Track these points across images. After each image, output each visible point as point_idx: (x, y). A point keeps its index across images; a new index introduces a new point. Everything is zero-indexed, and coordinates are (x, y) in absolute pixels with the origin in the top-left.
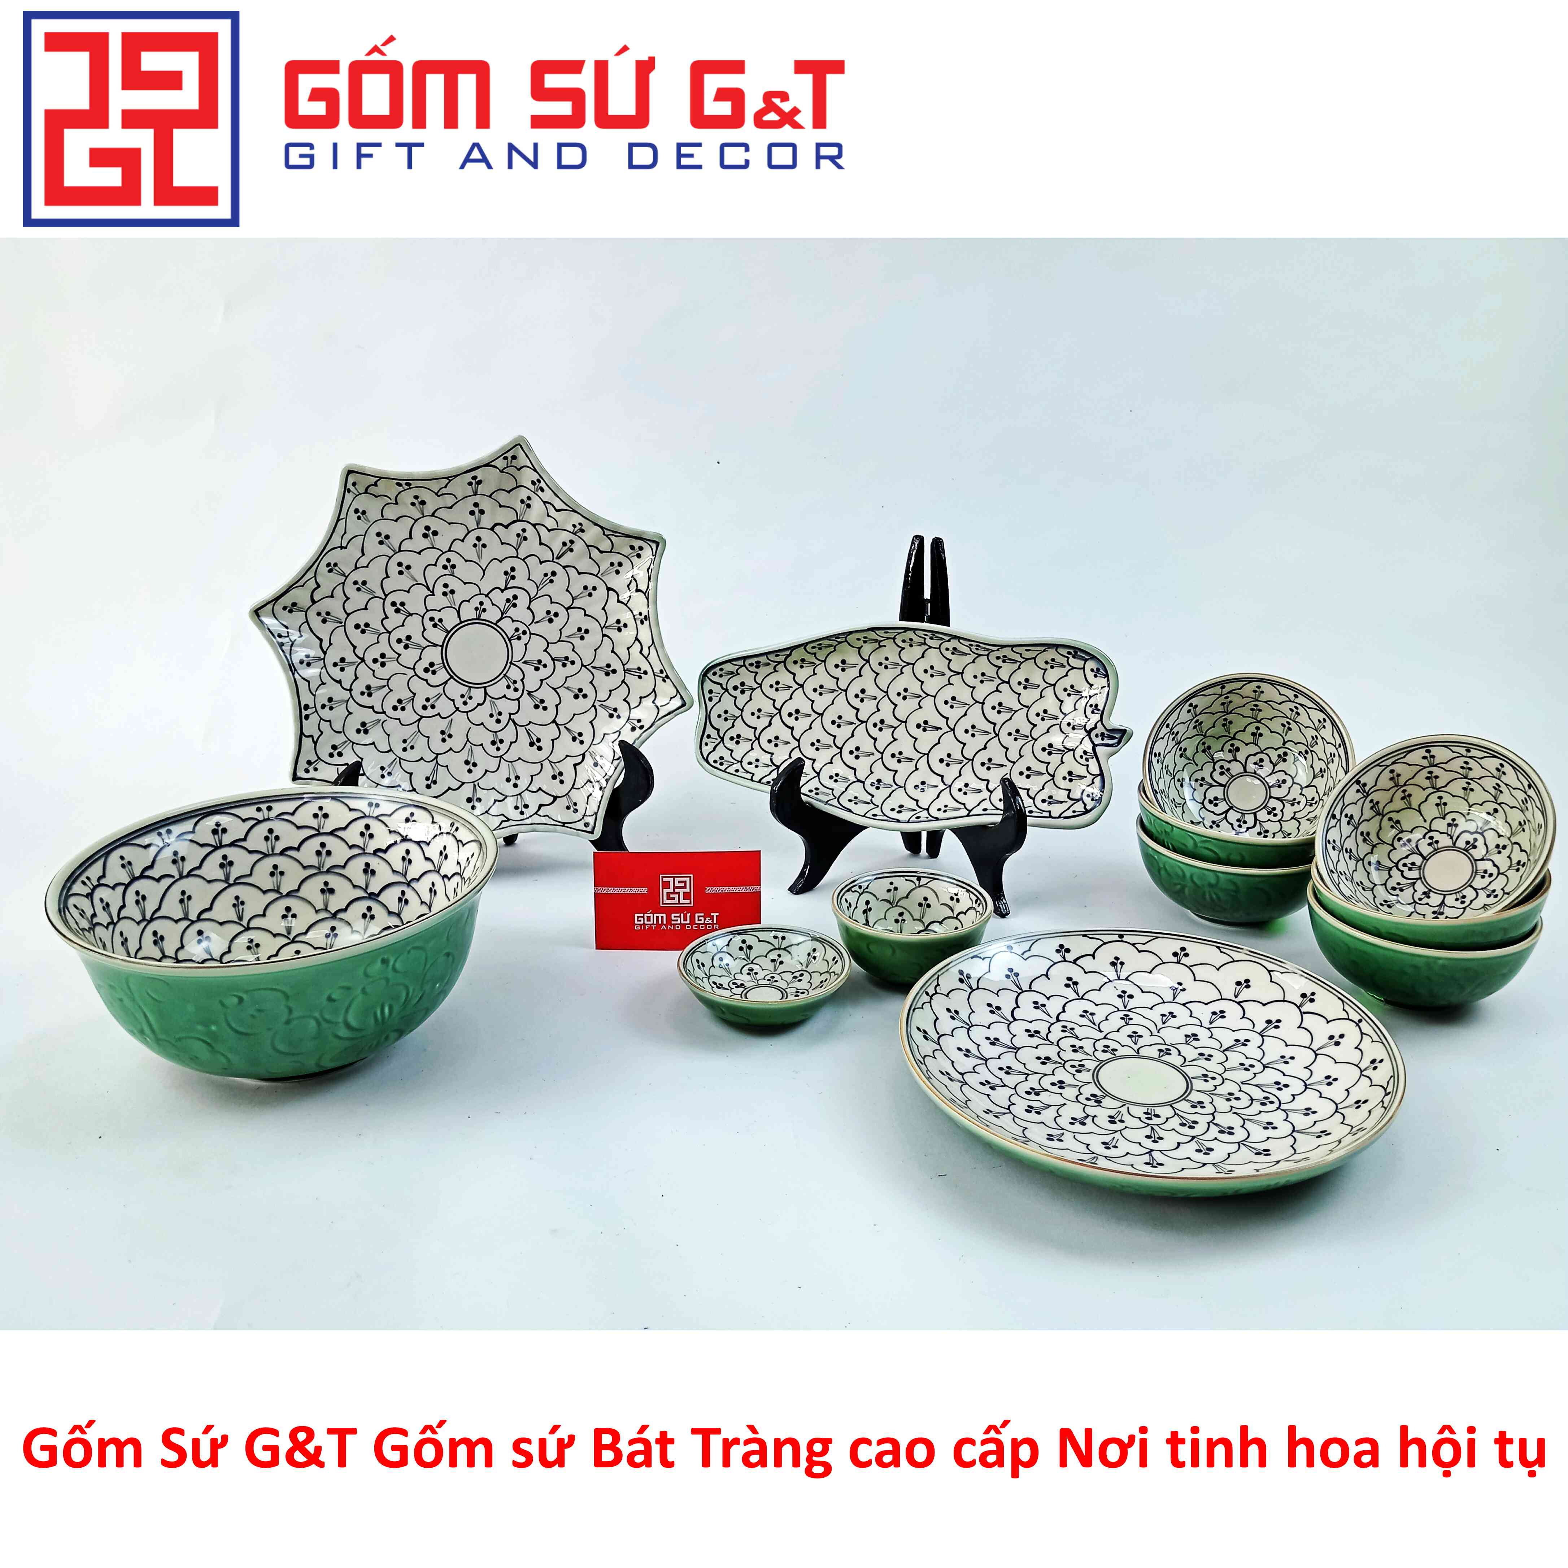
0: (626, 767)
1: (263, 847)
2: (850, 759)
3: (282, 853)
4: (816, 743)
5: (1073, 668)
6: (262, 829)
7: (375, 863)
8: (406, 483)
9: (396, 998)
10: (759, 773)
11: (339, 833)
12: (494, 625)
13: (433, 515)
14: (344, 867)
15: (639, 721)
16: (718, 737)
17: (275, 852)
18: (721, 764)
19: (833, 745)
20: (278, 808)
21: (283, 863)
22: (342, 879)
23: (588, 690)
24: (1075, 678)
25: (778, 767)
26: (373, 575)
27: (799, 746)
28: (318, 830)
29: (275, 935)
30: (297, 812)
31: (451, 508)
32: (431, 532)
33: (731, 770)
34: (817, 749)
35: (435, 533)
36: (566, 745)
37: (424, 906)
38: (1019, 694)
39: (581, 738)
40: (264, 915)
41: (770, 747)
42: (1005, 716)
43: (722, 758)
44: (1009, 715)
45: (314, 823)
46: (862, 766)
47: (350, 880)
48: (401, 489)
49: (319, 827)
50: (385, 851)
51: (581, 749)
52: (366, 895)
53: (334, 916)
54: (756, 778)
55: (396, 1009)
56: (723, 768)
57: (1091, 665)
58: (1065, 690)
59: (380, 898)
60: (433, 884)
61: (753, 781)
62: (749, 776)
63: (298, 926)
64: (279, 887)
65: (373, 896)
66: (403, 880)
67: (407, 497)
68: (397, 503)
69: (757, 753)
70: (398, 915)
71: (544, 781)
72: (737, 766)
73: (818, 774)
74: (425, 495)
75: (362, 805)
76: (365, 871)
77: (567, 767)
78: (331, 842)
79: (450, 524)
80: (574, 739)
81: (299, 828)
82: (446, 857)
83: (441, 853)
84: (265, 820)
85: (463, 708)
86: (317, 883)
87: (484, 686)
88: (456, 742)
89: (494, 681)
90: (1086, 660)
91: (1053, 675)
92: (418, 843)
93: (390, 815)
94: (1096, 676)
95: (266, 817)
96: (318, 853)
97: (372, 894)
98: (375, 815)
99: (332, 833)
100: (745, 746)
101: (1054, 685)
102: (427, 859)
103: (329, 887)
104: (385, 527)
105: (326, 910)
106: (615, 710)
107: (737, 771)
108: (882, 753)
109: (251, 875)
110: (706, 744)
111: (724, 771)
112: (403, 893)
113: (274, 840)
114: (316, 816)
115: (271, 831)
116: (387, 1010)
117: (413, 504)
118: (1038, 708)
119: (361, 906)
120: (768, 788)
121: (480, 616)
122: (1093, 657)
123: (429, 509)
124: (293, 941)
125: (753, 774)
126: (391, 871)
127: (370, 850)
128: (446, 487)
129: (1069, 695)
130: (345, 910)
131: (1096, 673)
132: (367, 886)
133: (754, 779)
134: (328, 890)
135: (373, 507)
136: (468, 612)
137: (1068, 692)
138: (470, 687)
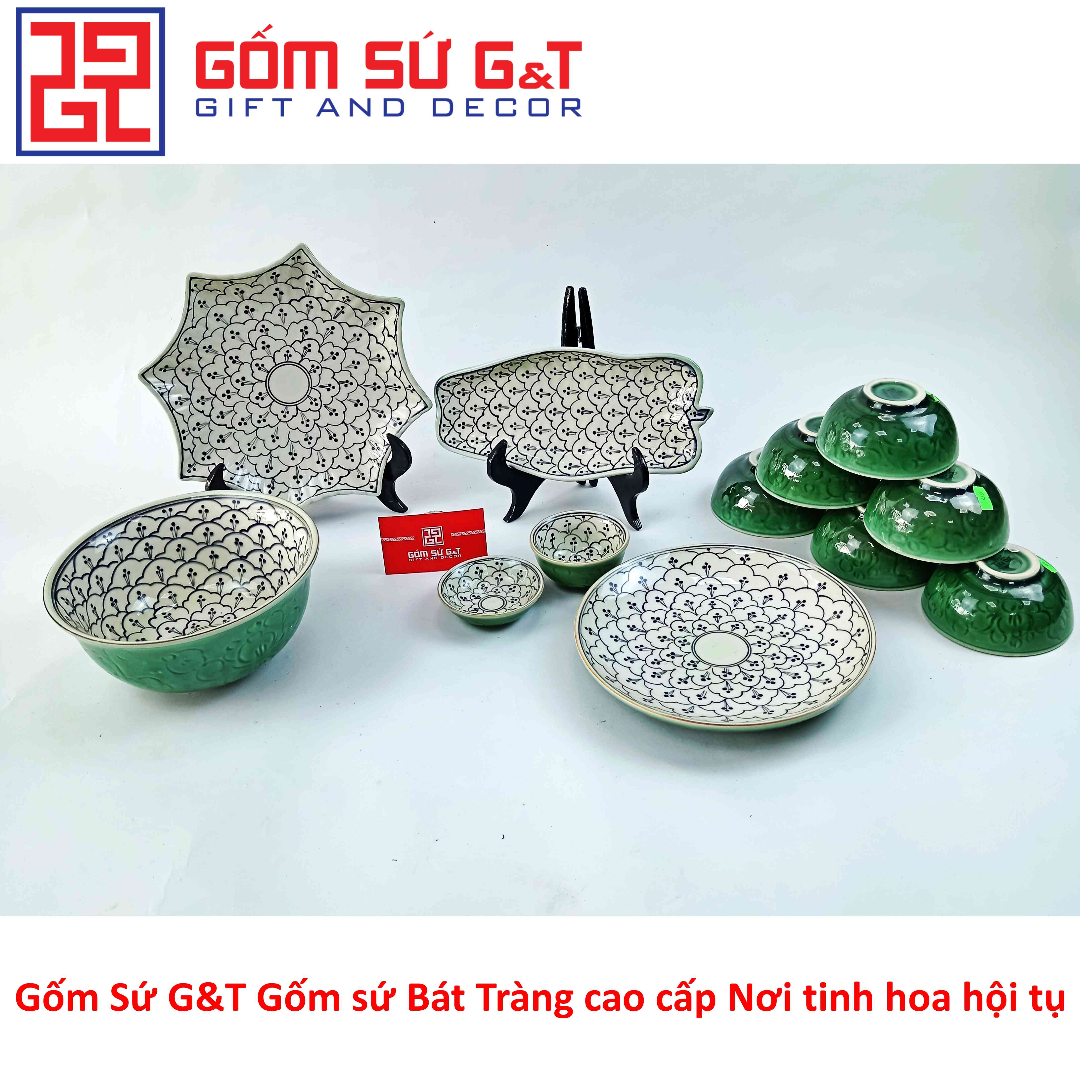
0: (392, 450)
1: (170, 534)
2: (536, 435)
3: (183, 537)
4: (514, 425)
5: (674, 371)
6: (168, 524)
7: (241, 538)
8: (231, 281)
9: (268, 641)
10: (479, 447)
11: (217, 521)
12: (298, 365)
13: (250, 299)
14: (222, 541)
15: (398, 419)
16: (450, 425)
17: (178, 536)
18: (454, 443)
19: (525, 426)
20: (176, 509)
21: (183, 542)
22: (222, 549)
23: (363, 400)
24: (676, 377)
25: (491, 442)
26: (216, 341)
27: (503, 428)
28: (203, 520)
29: (185, 587)
30: (189, 510)
31: (261, 293)
32: (249, 309)
33: (461, 446)
34: (515, 429)
35: (253, 310)
36: (352, 437)
37: (276, 564)
38: (641, 388)
39: (362, 432)
40: (176, 576)
41: (484, 430)
42: (633, 402)
43: (454, 439)
44: (635, 402)
45: (200, 516)
46: (544, 438)
47: (227, 549)
48: (227, 285)
49: (204, 518)
50: (247, 531)
51: (363, 439)
52: (238, 558)
53: (220, 571)
54: (477, 452)
55: (268, 646)
56: (455, 446)
57: (685, 369)
58: (670, 384)
59: (248, 559)
60: (280, 551)
61: (475, 453)
62: (472, 450)
63: (199, 580)
64: (183, 558)
65: (243, 558)
66: (260, 548)
67: (232, 289)
68: (225, 294)
69: (476, 434)
70: (260, 569)
71: (342, 460)
72: (465, 444)
73: (517, 445)
74: (242, 287)
75: (229, 502)
76: (236, 543)
77: (355, 451)
78: (212, 527)
79: (261, 303)
80: (358, 433)
81: (191, 520)
82: (286, 536)
83: (283, 533)
84: (169, 518)
85: (284, 419)
86: (208, 552)
87: (296, 404)
88: (282, 441)
89: (302, 400)
90: (682, 366)
91: (661, 376)
92: (268, 526)
93: (247, 508)
94: (689, 376)
95: (169, 516)
96: (205, 534)
97: (242, 556)
98: (238, 508)
99: (212, 521)
100: (468, 430)
101: (663, 381)
102: (274, 536)
103: (215, 554)
104: (219, 310)
105: (215, 568)
106: (382, 412)
107: (464, 447)
108: (556, 430)
109: (165, 552)
110: (443, 431)
111: (456, 448)
112: (262, 556)
113: (176, 530)
114: (200, 511)
115: (173, 524)
116: (263, 648)
117: (236, 293)
118: (653, 396)
119: (237, 565)
120: (486, 458)
121: (288, 360)
122: (686, 364)
123: (247, 295)
124: (197, 590)
125: (475, 449)
126: (252, 543)
127: (238, 530)
128: (256, 281)
129: (673, 387)
130: (227, 567)
131: (689, 374)
132: (238, 552)
133: (476, 452)
134: (214, 556)
135: (210, 299)
136: (280, 358)
137: (672, 386)
138: (287, 406)
